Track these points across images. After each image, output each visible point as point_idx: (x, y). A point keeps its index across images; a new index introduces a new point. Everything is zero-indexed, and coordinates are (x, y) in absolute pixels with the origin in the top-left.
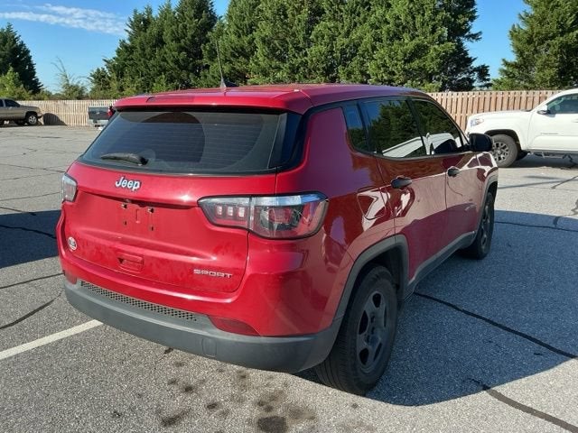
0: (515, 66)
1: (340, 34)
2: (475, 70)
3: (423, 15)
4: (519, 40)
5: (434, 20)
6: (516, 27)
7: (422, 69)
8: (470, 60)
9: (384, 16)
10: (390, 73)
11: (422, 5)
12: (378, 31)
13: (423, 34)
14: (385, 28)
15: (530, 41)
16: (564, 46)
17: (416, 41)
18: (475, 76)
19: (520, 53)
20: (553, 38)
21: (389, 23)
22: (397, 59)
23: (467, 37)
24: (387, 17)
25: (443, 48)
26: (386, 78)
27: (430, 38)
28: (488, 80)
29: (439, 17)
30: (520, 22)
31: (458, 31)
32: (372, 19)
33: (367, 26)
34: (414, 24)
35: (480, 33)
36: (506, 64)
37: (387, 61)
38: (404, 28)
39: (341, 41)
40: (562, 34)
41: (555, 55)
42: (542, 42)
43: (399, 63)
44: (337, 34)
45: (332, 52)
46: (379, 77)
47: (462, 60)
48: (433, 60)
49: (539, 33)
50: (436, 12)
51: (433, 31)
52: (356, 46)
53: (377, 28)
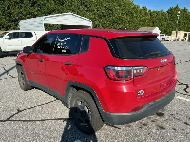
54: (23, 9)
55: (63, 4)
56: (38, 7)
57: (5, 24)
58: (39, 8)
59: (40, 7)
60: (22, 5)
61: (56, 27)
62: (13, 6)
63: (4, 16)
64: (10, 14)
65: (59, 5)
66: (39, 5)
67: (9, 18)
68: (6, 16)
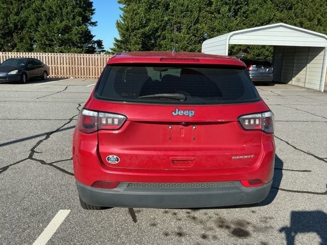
0: (121, 42)
1: (11, 13)
2: (95, 42)
3: (67, 8)
4: (122, 29)
5: (73, 12)
6: (119, 21)
7: (69, 39)
8: (92, 37)
9: (41, 5)
10: (50, 40)
11: (66, 2)
12: (39, 14)
13: (68, 19)
14: (43, 13)
15: (127, 30)
16: (143, 34)
17: (64, 23)
18: (96, 45)
19: (123, 35)
20: (138, 29)
21: (45, 10)
22: (54, 32)
23: (89, 23)
24: (44, 6)
25: (81, 29)
26: (47, 43)
27: (72, 22)
28: (103, 48)
29: (76, 10)
30: (121, 19)
31: (86, 20)
32: (34, 6)
33: (30, 10)
34: (62, 12)
35: (97, 22)
36: (117, 41)
37: (48, 33)
38: (55, 14)
39: (13, 18)
40: (142, 28)
41: (140, 38)
42: (133, 30)
43: (56, 35)
44: (9, 13)
45: (7, 24)
46: (43, 42)
47: (88, 36)
48: (76, 35)
49: (131, 26)
50: (74, 7)
51: (74, 18)
52: (25, 22)
53: (38, 12)
54: (217, 21)
55: (290, 8)
56: (243, 16)
57: (187, 46)
58: (244, 19)
59: (246, 17)
60: (216, 15)
61: (268, 50)
62: (204, 18)
63: (189, 34)
64: (197, 30)
65: (282, 11)
66: (244, 13)
67: (196, 36)
68: (191, 34)
